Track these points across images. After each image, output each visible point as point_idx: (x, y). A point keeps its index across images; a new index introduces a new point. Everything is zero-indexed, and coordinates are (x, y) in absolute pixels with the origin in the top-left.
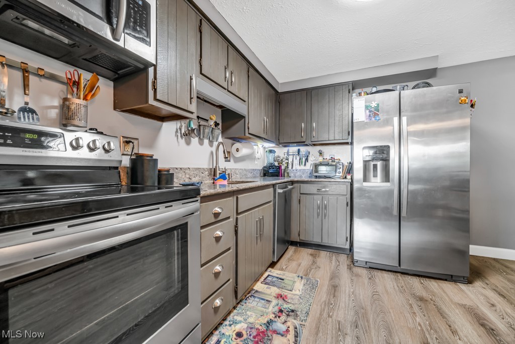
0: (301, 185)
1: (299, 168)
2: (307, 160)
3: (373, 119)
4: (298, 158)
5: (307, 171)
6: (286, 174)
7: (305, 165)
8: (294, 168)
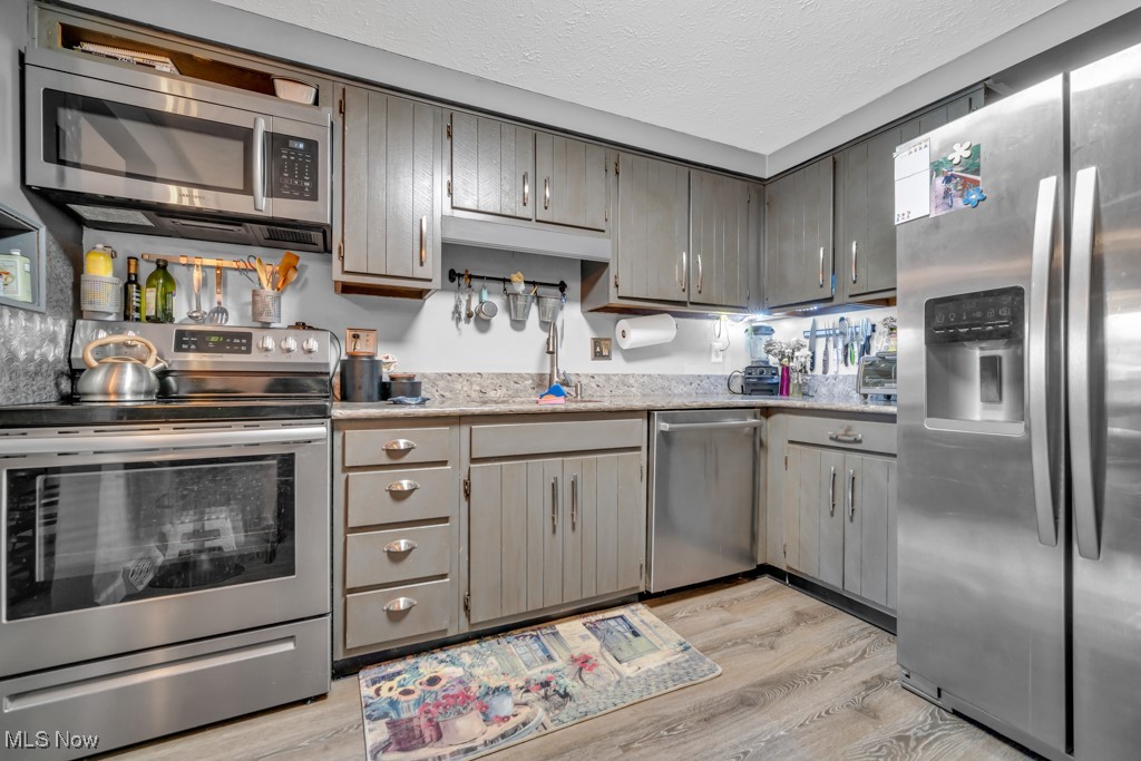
1: (843, 371)
2: (865, 347)
4: (841, 345)
8: (831, 372)
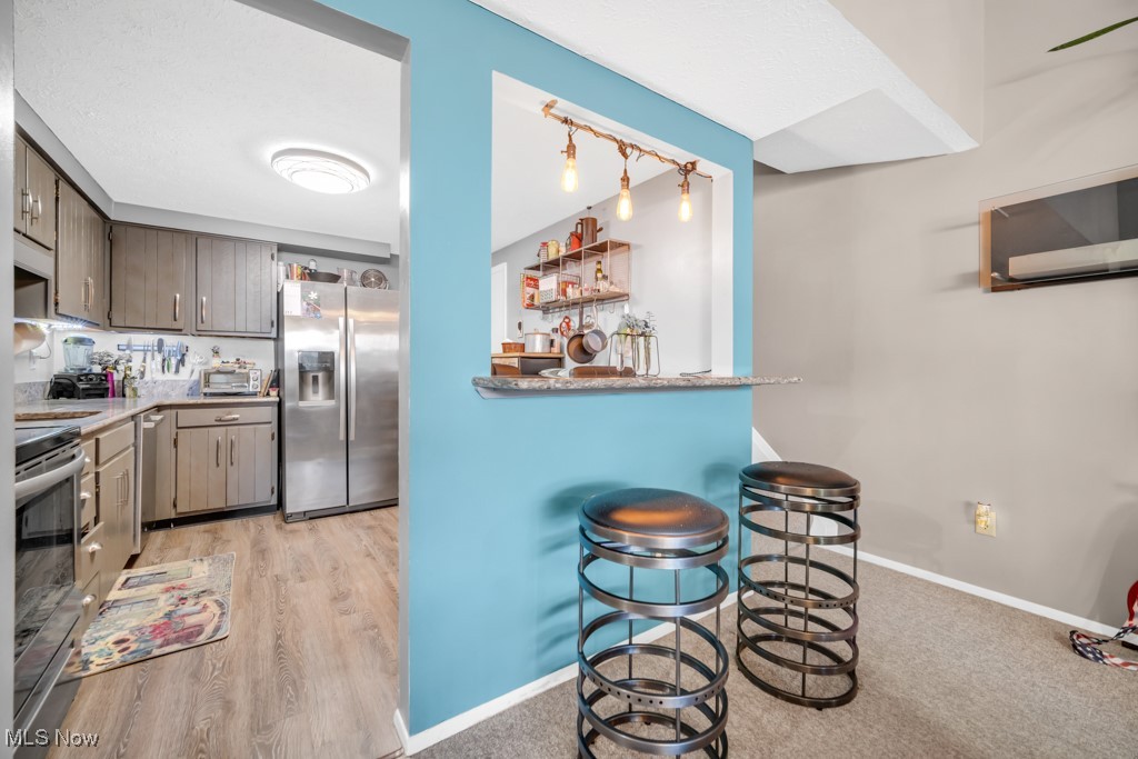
0: (180, 411)
2: (182, 362)
3: (312, 315)
4: (159, 358)
5: (181, 383)
6: (128, 391)
7: (177, 371)
8: (148, 379)
